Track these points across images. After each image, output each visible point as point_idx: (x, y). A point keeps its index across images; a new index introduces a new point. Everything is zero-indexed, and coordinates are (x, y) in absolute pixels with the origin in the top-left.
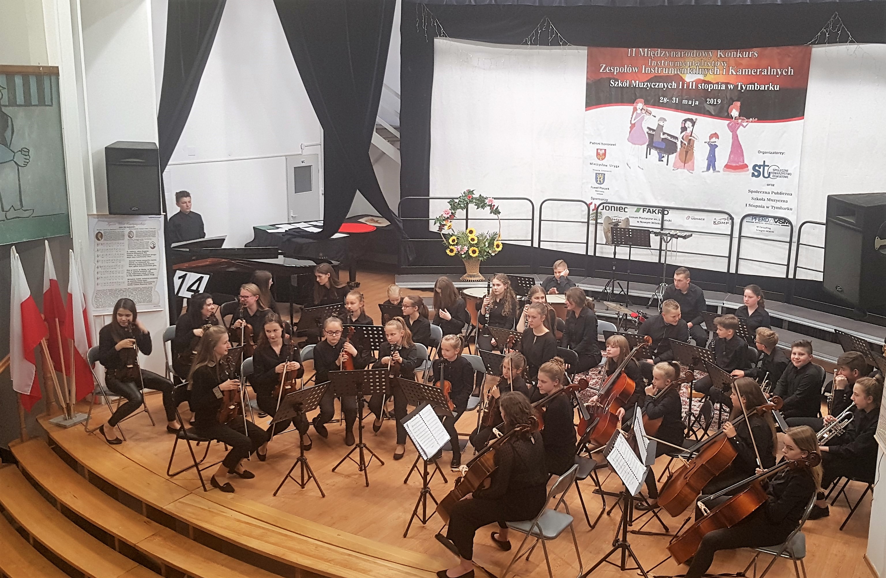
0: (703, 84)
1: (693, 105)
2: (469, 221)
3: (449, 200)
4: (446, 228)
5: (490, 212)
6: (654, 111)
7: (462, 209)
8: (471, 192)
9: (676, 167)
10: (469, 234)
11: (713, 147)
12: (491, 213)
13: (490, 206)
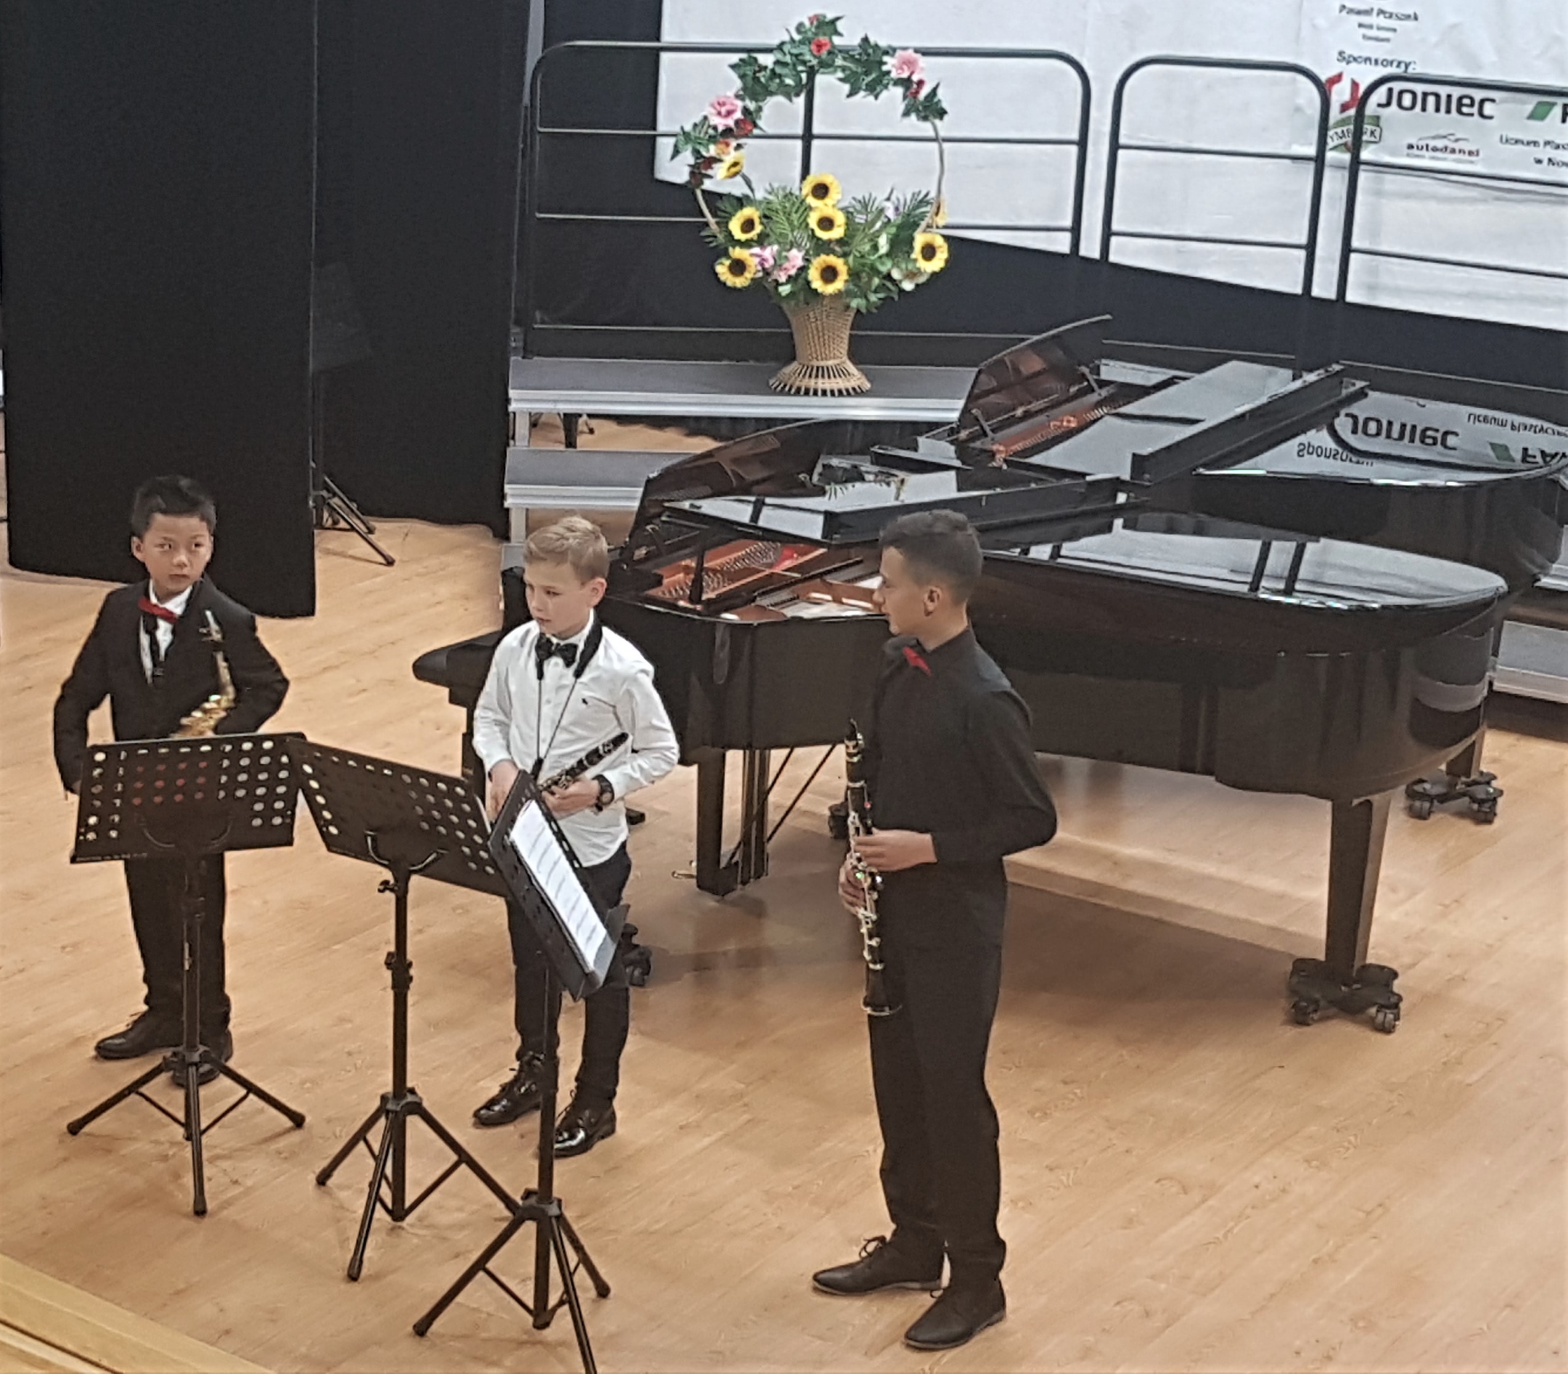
2: (815, 143)
3: (735, 58)
4: (720, 171)
5: (902, 107)
7: (789, 93)
8: (827, 26)
10: (811, 201)
12: (906, 114)
13: (906, 83)
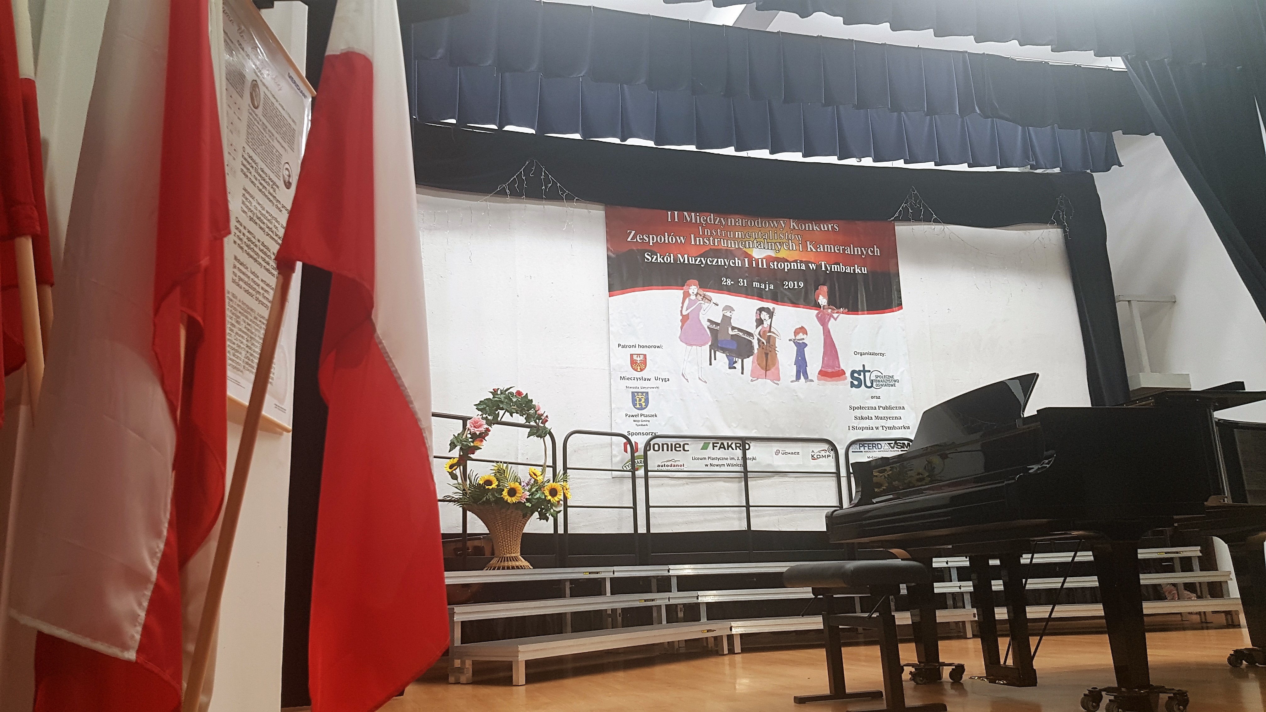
0: (775, 263)
1: (767, 289)
6: (715, 296)
9: (755, 376)
11: (801, 347)
